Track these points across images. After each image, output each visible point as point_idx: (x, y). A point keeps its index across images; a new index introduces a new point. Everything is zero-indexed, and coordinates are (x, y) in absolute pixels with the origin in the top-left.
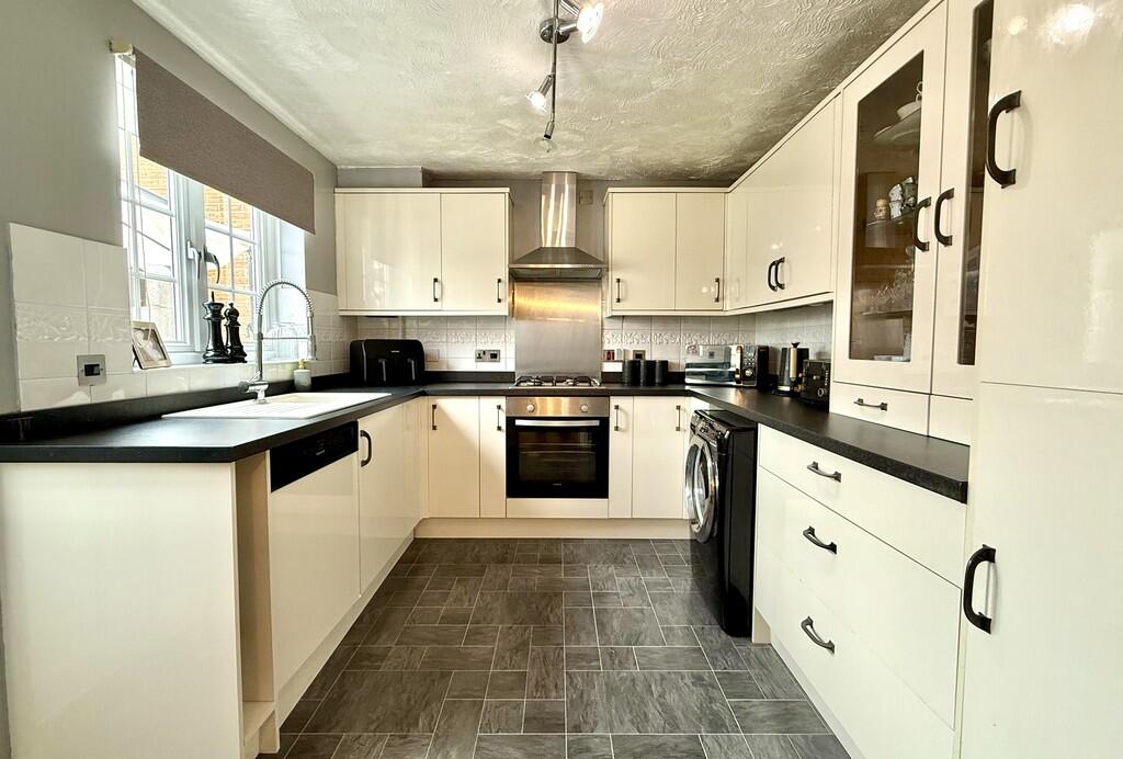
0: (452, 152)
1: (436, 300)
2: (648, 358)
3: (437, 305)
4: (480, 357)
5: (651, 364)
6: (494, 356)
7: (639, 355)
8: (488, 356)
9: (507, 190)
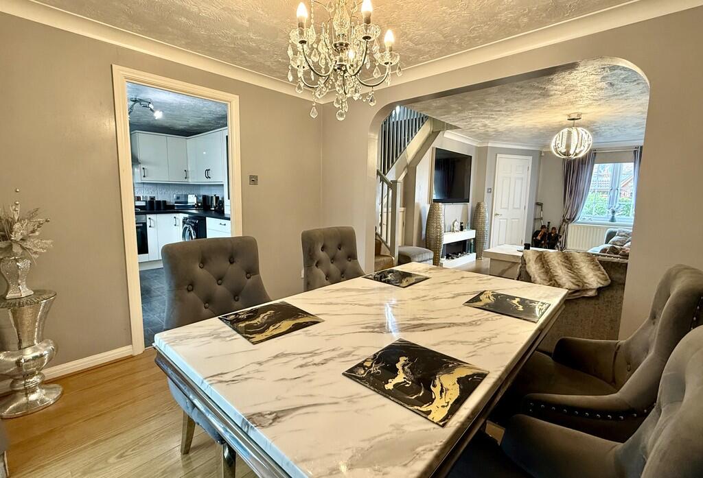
2: (156, 199)
7: (152, 199)
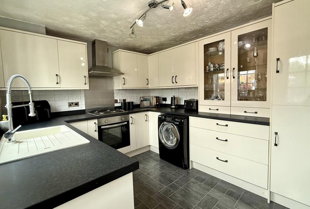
0: (68, 25)
1: (57, 83)
2: (127, 101)
3: (58, 86)
4: (70, 105)
5: (129, 103)
6: (77, 104)
7: (124, 101)
8: (74, 104)
9: (86, 43)
